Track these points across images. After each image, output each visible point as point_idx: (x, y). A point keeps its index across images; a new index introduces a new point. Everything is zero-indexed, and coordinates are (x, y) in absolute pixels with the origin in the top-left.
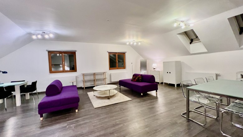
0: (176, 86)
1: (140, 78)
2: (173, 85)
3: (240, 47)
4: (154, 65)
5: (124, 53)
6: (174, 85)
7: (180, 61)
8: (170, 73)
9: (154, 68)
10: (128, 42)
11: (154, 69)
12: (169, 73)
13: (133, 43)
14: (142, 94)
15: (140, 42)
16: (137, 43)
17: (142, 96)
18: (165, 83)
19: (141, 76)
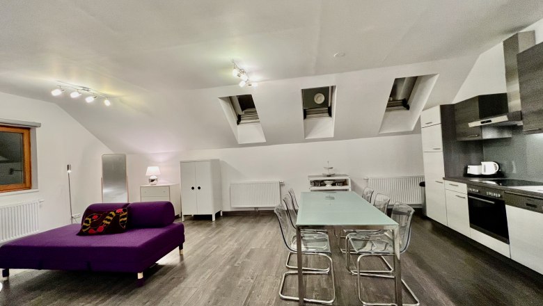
0: (214, 219)
1: (124, 217)
2: (208, 218)
3: (305, 137)
4: (152, 171)
5: (27, 129)
6: (211, 216)
7: (218, 160)
8: (199, 188)
9: (152, 178)
10: (60, 88)
11: (153, 181)
12: (196, 188)
13: (83, 97)
14: (140, 276)
15: (108, 97)
16: (99, 99)
17: (141, 283)
18: (185, 216)
19: (125, 211)
